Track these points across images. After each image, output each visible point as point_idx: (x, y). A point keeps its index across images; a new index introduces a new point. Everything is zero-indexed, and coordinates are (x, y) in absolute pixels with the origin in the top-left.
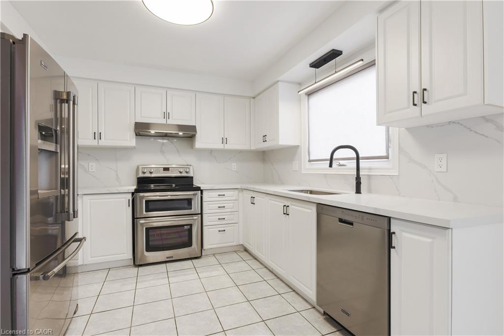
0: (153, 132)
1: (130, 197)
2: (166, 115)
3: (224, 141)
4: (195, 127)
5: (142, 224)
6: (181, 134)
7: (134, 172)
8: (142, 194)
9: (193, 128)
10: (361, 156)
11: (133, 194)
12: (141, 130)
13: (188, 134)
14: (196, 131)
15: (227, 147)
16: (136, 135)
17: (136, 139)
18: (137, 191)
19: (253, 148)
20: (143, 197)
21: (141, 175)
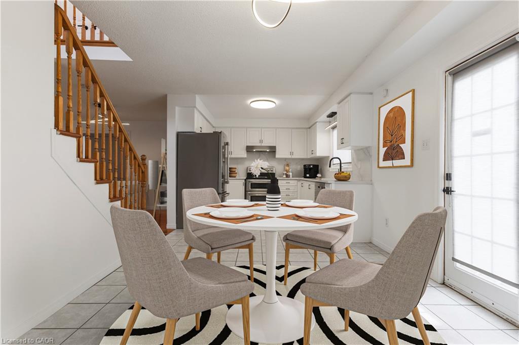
0: (254, 150)
1: (244, 181)
2: (261, 141)
3: (292, 153)
4: (275, 147)
5: (249, 194)
6: (268, 151)
7: (245, 171)
8: (249, 180)
9: (274, 147)
10: (342, 162)
11: (245, 180)
12: (249, 149)
13: (273, 150)
14: (275, 149)
15: (293, 157)
16: (247, 151)
17: (247, 153)
18: (247, 178)
19: (309, 157)
20: (250, 181)
21: (249, 172)
